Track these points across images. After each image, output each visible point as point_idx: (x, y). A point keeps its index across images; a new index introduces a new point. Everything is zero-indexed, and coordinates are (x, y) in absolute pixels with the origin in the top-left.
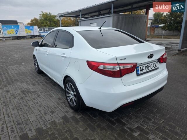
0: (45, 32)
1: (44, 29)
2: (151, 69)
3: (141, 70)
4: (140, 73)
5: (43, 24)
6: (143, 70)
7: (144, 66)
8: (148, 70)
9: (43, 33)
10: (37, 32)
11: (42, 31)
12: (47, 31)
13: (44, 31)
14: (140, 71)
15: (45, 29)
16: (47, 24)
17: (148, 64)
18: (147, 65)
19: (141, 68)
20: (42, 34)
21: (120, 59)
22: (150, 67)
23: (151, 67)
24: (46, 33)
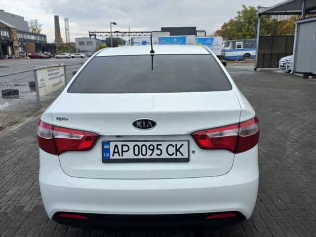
0: (236, 48)
1: (234, 43)
2: (154, 156)
3: (118, 152)
4: (111, 157)
5: (242, 32)
6: (123, 151)
7: (131, 145)
8: (140, 157)
9: (230, 51)
10: (218, 49)
11: (229, 48)
12: (239, 47)
13: (234, 47)
14: (114, 152)
15: (237, 43)
16: (249, 33)
17: (145, 141)
18: (140, 144)
19: (116, 146)
20: (228, 54)
21: (57, 119)
22: (153, 150)
23: (157, 152)
24: (236, 51)
